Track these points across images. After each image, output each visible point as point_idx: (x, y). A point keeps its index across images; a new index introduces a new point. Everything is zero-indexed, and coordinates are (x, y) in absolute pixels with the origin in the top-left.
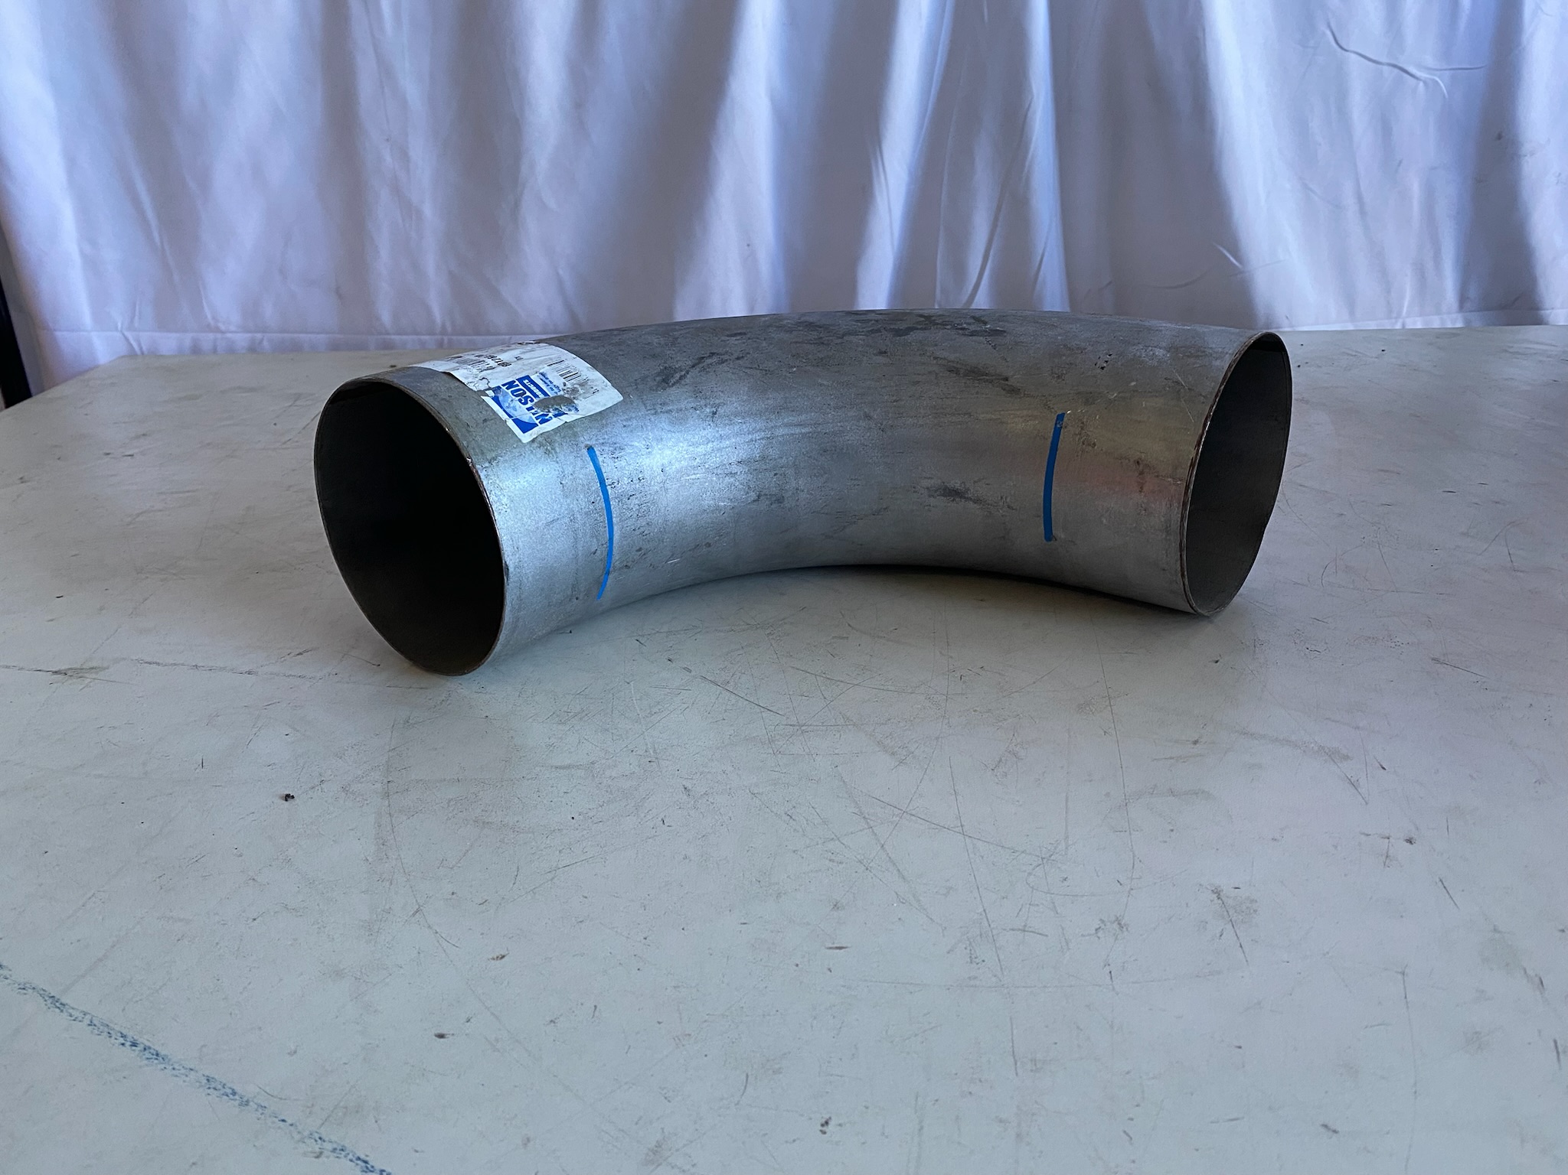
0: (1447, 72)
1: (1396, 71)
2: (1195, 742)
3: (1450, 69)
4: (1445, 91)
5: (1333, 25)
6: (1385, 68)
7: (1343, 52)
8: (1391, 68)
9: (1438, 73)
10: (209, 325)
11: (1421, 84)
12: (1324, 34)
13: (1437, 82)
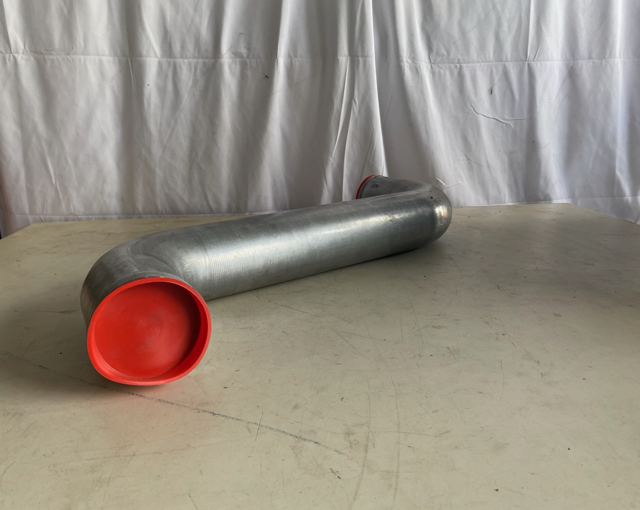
0: (513, 121)
1: (495, 120)
2: (439, 315)
3: (514, 120)
4: (512, 126)
5: (473, 105)
6: (491, 119)
7: (478, 114)
8: (493, 119)
9: (510, 121)
10: (72, 213)
11: (504, 124)
12: (470, 109)
13: (509, 123)
